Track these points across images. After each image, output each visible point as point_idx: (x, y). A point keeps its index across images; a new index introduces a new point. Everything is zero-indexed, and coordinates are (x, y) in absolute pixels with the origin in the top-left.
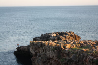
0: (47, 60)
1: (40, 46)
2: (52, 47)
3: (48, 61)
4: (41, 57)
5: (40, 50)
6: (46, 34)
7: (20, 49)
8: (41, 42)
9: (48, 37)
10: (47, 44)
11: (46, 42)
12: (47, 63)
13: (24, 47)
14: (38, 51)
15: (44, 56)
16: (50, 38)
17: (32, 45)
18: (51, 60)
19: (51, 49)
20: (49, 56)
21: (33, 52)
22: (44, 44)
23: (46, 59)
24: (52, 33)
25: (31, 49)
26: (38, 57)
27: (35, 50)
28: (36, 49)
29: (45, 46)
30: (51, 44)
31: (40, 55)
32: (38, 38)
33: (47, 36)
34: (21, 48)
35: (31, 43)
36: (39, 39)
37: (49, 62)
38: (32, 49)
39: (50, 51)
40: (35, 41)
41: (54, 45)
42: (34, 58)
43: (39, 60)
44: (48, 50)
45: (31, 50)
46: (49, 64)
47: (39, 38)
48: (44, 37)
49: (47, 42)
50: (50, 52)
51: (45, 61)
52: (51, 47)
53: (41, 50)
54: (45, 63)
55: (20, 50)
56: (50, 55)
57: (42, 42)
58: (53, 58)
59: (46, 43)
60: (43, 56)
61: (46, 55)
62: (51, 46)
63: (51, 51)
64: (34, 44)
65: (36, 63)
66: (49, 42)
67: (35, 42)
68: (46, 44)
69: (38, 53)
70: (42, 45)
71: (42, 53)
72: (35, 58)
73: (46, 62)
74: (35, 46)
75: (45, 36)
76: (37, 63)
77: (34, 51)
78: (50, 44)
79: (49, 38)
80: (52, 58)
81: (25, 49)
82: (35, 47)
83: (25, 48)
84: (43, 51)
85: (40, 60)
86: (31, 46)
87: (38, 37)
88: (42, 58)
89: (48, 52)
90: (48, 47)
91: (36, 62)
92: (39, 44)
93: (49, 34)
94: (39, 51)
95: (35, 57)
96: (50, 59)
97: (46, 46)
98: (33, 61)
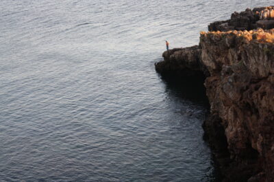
0: (251, 83)
1: (229, 45)
2: (266, 47)
3: (253, 86)
4: (233, 74)
5: (230, 57)
6: (247, 10)
7: (173, 55)
8: (232, 34)
9: (251, 20)
10: (250, 38)
11: (246, 31)
12: (251, 93)
13: (184, 49)
14: (223, 60)
15: (242, 73)
16: (259, 22)
17: (207, 42)
18: (262, 82)
19: (263, 51)
20: (257, 72)
21: (208, 62)
22: (242, 38)
23: (246, 81)
24: (264, 8)
25: (204, 55)
26: (225, 76)
27: (215, 57)
28: (219, 55)
29: (243, 43)
30: (263, 38)
31: (229, 69)
32: (223, 25)
33: (250, 17)
34: (176, 52)
35: (202, 36)
36: (226, 26)
37: (256, 89)
38: (206, 55)
39: (261, 58)
40: (216, 31)
41: (271, 41)
42: (212, 79)
43: (226, 83)
44: (253, 55)
45: (205, 58)
46: (257, 95)
47: (227, 23)
48: (239, 20)
49: (251, 31)
50: (259, 60)
51: (244, 85)
52: (263, 45)
53: (233, 57)
54: (244, 91)
55: (173, 58)
56: (260, 68)
57: (235, 32)
58: (267, 77)
59: (248, 34)
60: (239, 71)
61: (246, 69)
62: (262, 43)
63: (263, 58)
64: (213, 39)
65: (219, 95)
66: (255, 33)
67: (214, 32)
68: (246, 38)
69: (224, 65)
70: (236, 42)
71: (235, 64)
72: (216, 80)
73: (247, 88)
74: (216, 45)
75: (244, 18)
76: (221, 93)
77: (214, 61)
78: (258, 38)
79: (255, 23)
80: (265, 78)
81: (186, 56)
82: (215, 47)
83: (186, 52)
84: (239, 59)
85: (230, 82)
86: (204, 45)
87: (223, 22)
88: (236, 78)
89: (252, 61)
90: (254, 47)
91: (218, 90)
92: (227, 40)
93: (255, 10)
94: (226, 58)
95: (215, 78)
96: (260, 79)
97: (246, 44)
98: (211, 87)
